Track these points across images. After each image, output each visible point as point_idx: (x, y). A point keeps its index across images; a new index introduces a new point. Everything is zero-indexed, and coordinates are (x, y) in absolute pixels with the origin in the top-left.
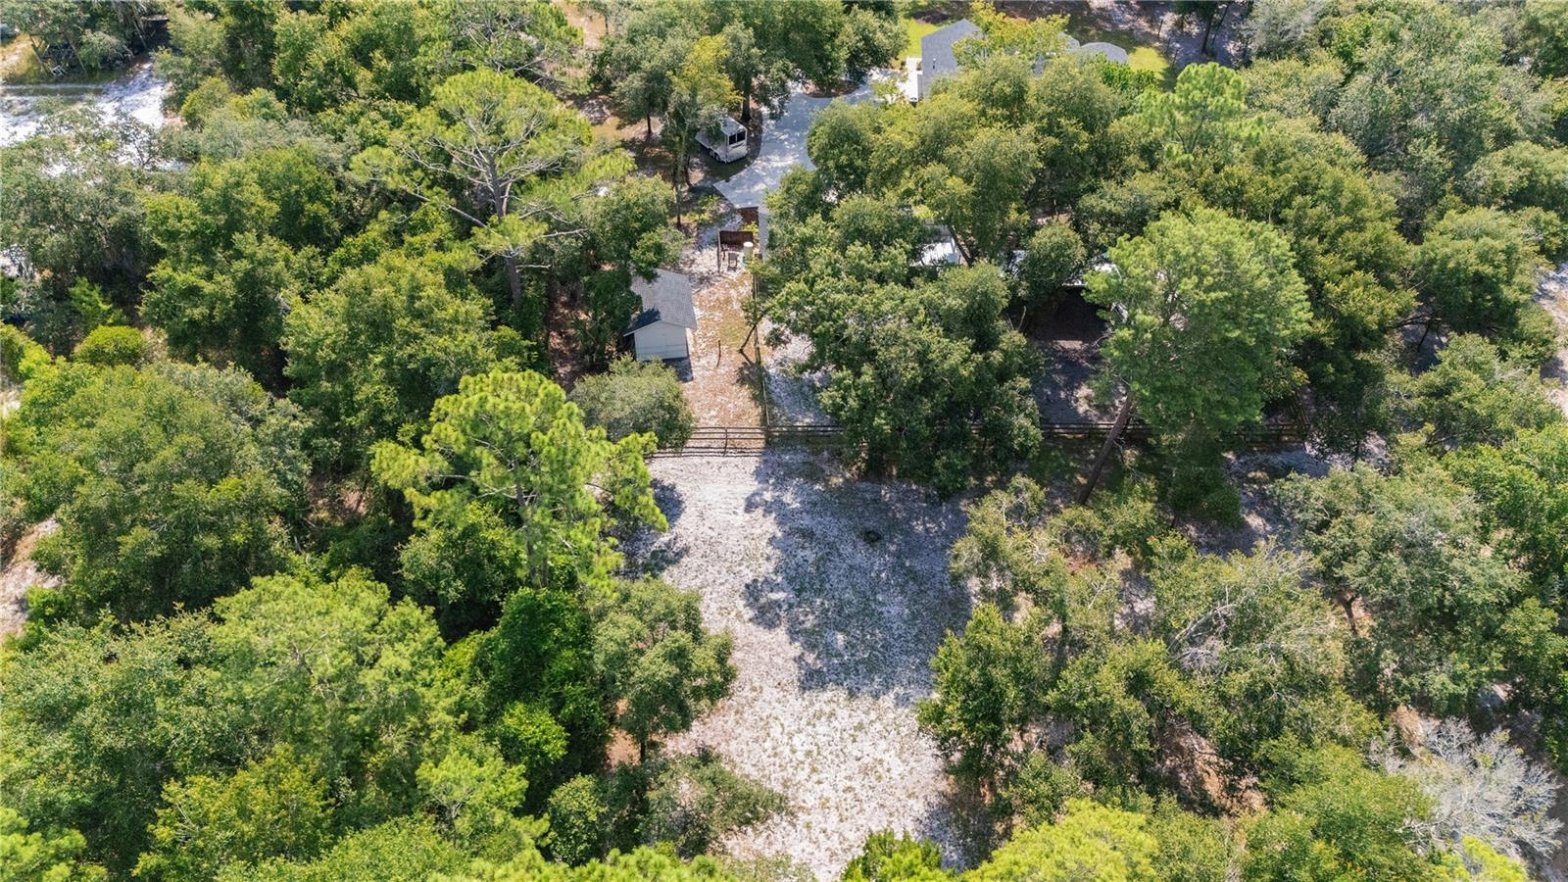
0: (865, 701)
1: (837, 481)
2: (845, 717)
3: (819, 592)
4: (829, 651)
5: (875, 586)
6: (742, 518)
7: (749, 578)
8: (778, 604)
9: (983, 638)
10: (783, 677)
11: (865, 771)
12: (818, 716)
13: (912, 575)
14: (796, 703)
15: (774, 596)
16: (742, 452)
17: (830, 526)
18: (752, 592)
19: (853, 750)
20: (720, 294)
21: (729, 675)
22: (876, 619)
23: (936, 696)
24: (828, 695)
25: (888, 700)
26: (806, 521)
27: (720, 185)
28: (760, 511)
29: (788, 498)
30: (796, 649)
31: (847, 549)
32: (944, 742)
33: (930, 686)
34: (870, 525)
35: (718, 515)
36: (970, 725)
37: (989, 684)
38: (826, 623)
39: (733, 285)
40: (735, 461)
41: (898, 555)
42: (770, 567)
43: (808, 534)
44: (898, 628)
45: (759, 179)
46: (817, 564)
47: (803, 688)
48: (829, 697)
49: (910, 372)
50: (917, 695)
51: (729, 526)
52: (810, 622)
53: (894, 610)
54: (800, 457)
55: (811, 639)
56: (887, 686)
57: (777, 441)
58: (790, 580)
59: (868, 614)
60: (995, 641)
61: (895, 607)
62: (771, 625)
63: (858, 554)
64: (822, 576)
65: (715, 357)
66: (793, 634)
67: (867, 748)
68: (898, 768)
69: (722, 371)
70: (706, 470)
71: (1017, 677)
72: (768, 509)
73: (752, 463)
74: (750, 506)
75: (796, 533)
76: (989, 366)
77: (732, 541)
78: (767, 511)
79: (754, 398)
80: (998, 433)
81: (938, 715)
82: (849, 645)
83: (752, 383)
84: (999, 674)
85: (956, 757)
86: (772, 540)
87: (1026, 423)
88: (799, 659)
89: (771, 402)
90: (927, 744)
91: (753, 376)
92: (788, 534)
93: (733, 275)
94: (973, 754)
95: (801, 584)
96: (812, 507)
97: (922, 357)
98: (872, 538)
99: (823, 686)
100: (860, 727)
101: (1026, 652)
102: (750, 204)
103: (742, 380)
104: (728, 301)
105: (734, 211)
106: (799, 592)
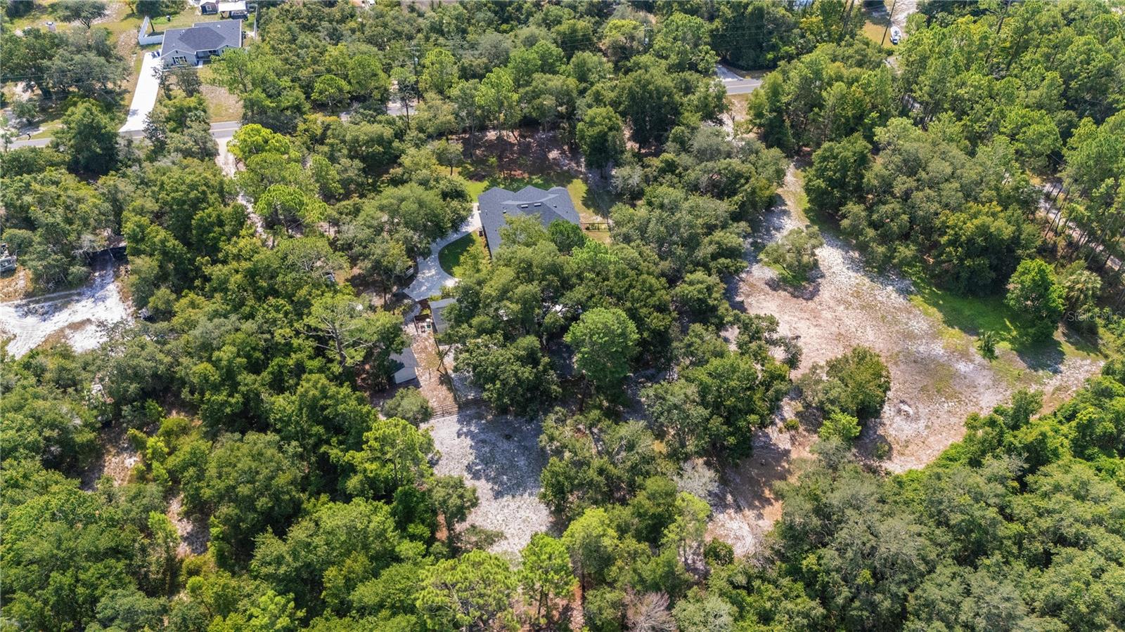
0: (518, 498)
1: (490, 417)
2: (513, 505)
3: (493, 463)
4: (502, 484)
5: (513, 455)
6: (457, 441)
7: (466, 463)
8: (479, 470)
9: (554, 468)
10: (488, 497)
11: (524, 521)
12: (503, 507)
13: (525, 448)
14: (495, 504)
15: (477, 468)
16: (450, 414)
17: (491, 436)
18: (469, 468)
19: (518, 515)
20: (422, 345)
21: (477, 499)
22: (518, 468)
23: (543, 490)
24: (505, 499)
25: (526, 496)
26: (482, 436)
27: (406, 291)
28: (463, 436)
29: (472, 428)
30: (490, 485)
31: (500, 444)
32: (548, 505)
33: (541, 487)
34: (507, 432)
35: (448, 442)
36: (555, 497)
37: (559, 482)
38: (499, 474)
39: (426, 340)
40: (448, 418)
41: (519, 441)
42: (472, 458)
43: (484, 441)
44: (525, 469)
45: (421, 284)
46: (490, 452)
47: (496, 499)
48: (507, 499)
49: (512, 381)
50: (536, 491)
51: (453, 446)
52: (493, 474)
53: (522, 463)
54: (473, 411)
55: (495, 480)
56: (525, 490)
57: (463, 406)
58: (482, 461)
59: (513, 466)
60: (557, 469)
61: (522, 462)
62: (479, 479)
63: (505, 445)
64: (493, 456)
65: (428, 375)
66: (488, 480)
67: (523, 514)
68: (534, 517)
69: (433, 380)
70: (438, 425)
71: (566, 478)
72: (466, 435)
73: (455, 417)
74: (459, 435)
75: (479, 442)
76: (539, 372)
77: (456, 451)
78: (466, 436)
79: (449, 389)
80: (547, 393)
81: (544, 496)
82: (509, 480)
83: (446, 383)
84: (561, 478)
85: (553, 508)
86: (471, 447)
87: (555, 387)
88: (492, 489)
89: (457, 390)
90: (542, 506)
91: (445, 380)
92: (476, 443)
93: (425, 335)
94: (557, 506)
95: (486, 461)
96: (483, 430)
97: (516, 374)
98: (508, 437)
99: (502, 496)
100: (519, 507)
101: (567, 469)
102: (422, 298)
103: (442, 383)
104: (426, 348)
105: (416, 303)
106: (486, 465)
